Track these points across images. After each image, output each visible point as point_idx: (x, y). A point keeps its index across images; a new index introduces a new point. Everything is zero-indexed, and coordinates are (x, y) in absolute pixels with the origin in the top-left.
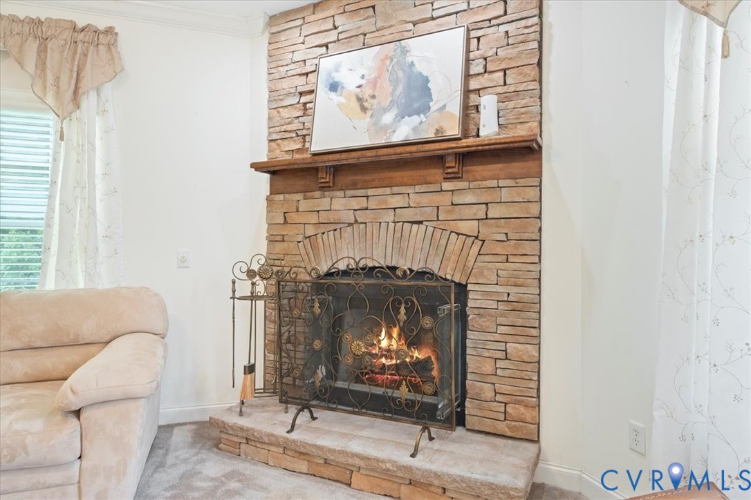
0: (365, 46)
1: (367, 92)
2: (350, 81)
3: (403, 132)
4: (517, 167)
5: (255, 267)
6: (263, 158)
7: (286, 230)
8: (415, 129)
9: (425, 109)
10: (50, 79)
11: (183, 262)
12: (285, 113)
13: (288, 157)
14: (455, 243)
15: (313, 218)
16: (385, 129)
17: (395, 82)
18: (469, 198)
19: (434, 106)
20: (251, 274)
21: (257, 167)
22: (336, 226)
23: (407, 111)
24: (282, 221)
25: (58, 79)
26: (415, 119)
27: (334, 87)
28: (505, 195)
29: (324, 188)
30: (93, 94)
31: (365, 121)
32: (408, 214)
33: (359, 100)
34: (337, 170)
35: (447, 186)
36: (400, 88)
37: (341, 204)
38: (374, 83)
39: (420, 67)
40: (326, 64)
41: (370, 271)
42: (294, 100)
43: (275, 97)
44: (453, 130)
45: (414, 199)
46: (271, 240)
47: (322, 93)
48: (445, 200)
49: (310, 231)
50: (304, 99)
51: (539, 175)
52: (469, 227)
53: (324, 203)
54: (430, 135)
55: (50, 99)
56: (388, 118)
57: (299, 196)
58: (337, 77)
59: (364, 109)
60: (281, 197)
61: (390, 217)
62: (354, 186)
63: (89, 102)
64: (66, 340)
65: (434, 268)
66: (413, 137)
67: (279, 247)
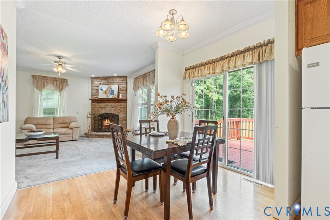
0: (106, 85)
1: (106, 91)
2: (104, 89)
3: (111, 97)
4: (124, 102)
5: (90, 113)
6: (90, 98)
7: (94, 108)
8: (112, 97)
9: (113, 94)
10: (58, 87)
11: (77, 113)
12: (94, 92)
13: (95, 98)
14: (117, 110)
15: (99, 107)
16: (108, 96)
17: (110, 90)
18: (119, 105)
19: (114, 94)
20: (90, 114)
21: (90, 99)
22: (102, 108)
23: (111, 94)
24: (93, 107)
25: (59, 87)
26: (112, 96)
27: (102, 90)
28: (123, 105)
29: (100, 103)
30: (64, 89)
31: (106, 95)
32: (112, 106)
33: (105, 92)
34: (102, 100)
35: (116, 103)
36: (110, 91)
37: (103, 105)
38: (107, 90)
39: (113, 89)
40: (100, 86)
41: (106, 114)
42: (96, 90)
43: (92, 89)
44: (117, 97)
45: (112, 105)
46: (92, 110)
47: (100, 90)
48: (116, 105)
49: (98, 108)
50: (97, 90)
51: (127, 103)
52: (119, 108)
53: (100, 105)
54: (114, 97)
55: (58, 90)
56: (109, 95)
57: (96, 104)
58: (102, 88)
59: (106, 93)
60: (93, 103)
61: (109, 107)
62: (105, 103)
63: (64, 90)
64: (65, 123)
65: (115, 113)
66: (112, 98)
67: (93, 111)
